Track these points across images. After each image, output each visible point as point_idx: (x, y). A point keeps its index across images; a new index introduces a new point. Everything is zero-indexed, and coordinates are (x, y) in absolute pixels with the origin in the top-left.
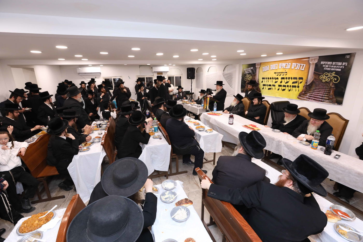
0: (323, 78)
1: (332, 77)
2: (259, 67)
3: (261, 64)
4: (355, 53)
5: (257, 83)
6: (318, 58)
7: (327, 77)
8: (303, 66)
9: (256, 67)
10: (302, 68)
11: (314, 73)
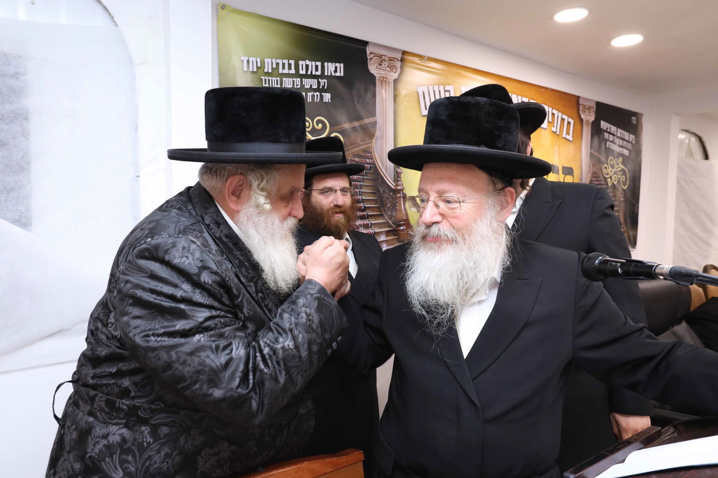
0: (608, 174)
1: (620, 171)
2: (395, 81)
3: (402, 60)
4: (642, 115)
5: (392, 184)
6: (595, 107)
7: (613, 170)
8: (569, 123)
9: (373, 69)
10: (568, 133)
11: (592, 155)
